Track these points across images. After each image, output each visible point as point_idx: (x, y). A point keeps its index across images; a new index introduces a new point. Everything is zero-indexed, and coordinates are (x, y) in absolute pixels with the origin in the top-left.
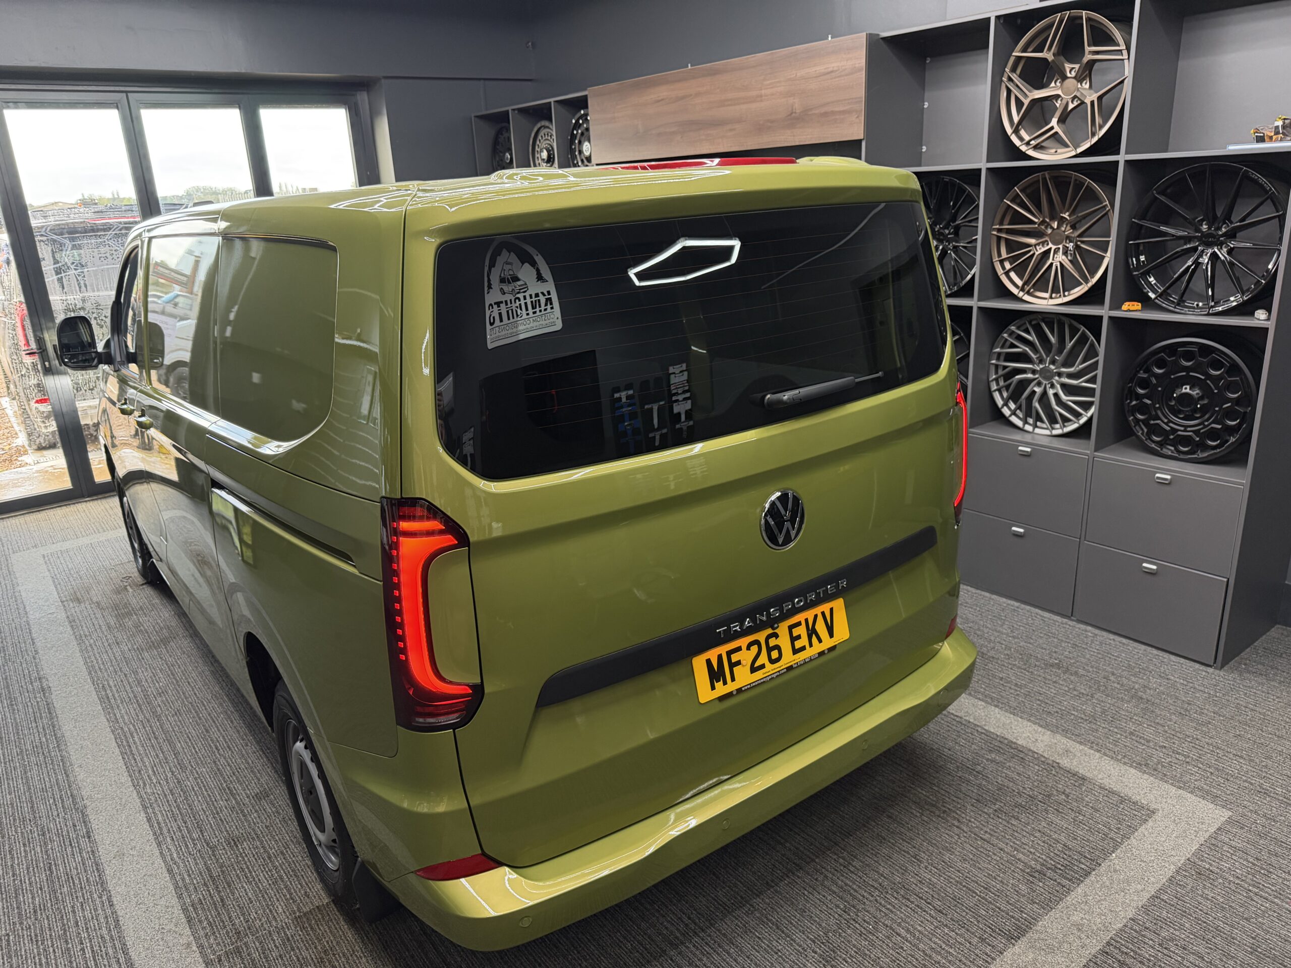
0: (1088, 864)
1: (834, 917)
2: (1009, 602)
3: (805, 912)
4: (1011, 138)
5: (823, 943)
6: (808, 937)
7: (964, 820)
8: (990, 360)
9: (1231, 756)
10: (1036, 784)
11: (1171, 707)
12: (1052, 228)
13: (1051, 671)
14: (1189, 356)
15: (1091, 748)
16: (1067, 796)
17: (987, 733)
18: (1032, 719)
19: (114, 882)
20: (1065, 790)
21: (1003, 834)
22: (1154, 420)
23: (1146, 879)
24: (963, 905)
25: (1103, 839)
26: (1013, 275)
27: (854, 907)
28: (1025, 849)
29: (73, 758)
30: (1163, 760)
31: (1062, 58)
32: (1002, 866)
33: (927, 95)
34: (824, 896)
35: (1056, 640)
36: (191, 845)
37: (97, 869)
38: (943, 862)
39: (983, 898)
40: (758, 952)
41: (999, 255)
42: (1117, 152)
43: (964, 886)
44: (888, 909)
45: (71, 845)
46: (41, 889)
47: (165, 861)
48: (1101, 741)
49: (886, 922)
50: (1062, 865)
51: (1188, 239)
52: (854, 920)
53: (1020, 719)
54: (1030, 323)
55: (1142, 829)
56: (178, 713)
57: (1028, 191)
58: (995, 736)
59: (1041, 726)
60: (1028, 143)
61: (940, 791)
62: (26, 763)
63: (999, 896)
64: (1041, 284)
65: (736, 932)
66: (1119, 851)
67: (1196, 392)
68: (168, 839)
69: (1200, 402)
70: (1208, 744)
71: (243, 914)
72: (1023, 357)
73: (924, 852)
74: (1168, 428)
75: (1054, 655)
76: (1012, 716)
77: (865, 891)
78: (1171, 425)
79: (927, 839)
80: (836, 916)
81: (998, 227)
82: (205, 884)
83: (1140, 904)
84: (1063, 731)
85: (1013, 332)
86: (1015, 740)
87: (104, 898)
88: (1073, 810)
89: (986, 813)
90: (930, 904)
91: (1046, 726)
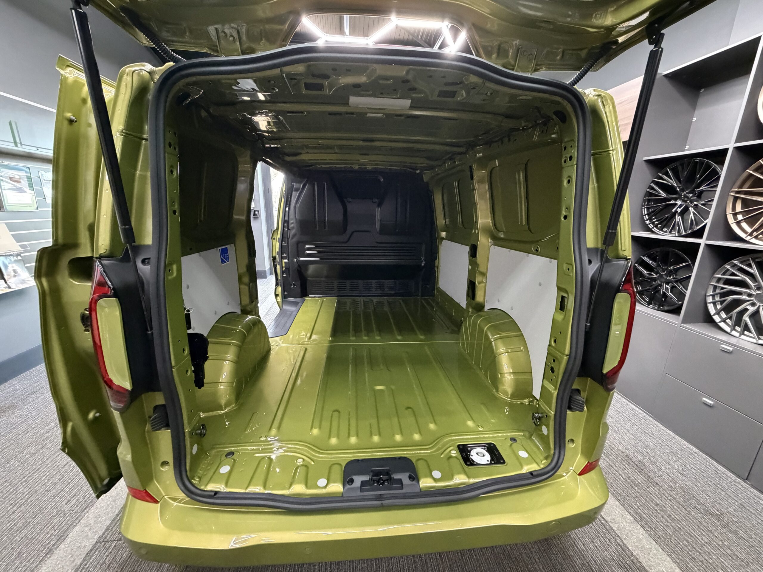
2: (689, 446)
8: (710, 280)
18: (674, 556)
26: (744, 225)
33: (696, 112)
41: (734, 209)
53: (661, 550)
54: (754, 260)
58: (630, 554)
72: (743, 284)
81: (737, 190)
85: (736, 265)
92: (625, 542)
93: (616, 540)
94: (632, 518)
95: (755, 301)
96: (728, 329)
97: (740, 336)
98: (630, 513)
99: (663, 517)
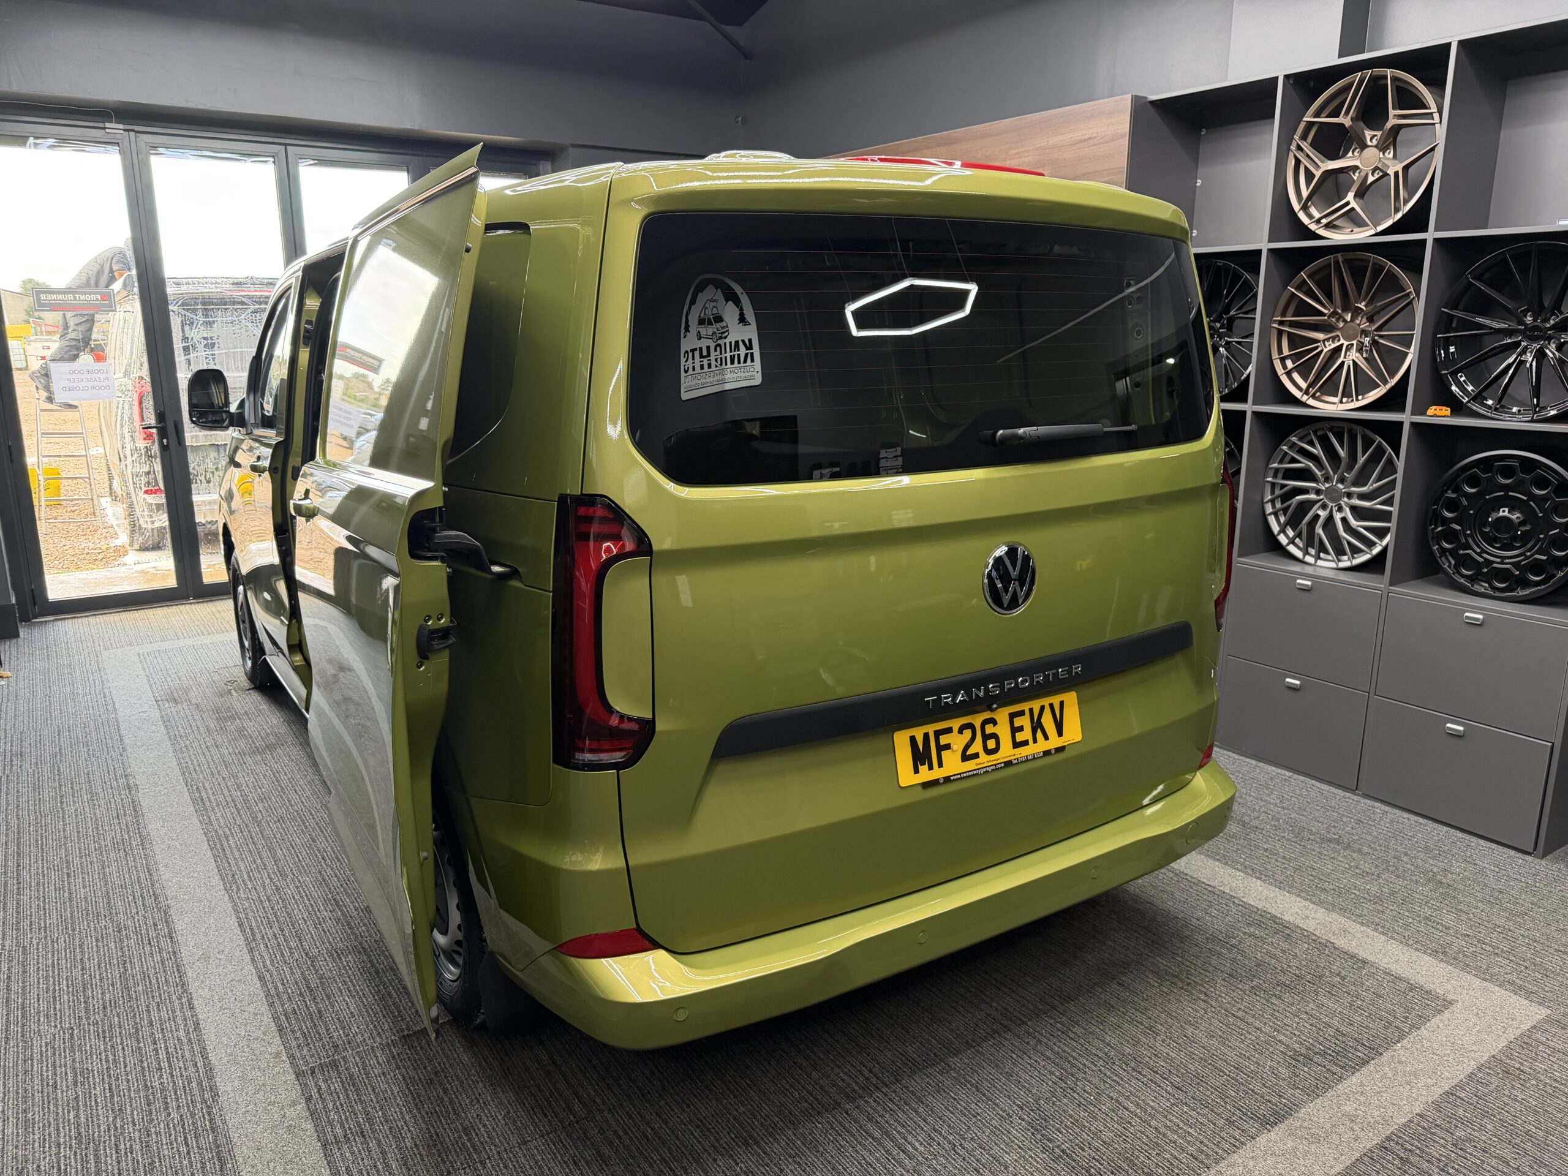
0: (1366, 1052)
1: (1047, 1084)
2: (1279, 771)
3: (1012, 1076)
4: (1299, 215)
5: (1032, 1110)
6: (1014, 1103)
7: (1213, 994)
8: (1265, 476)
9: (1552, 951)
10: (1304, 963)
11: (1478, 894)
12: (1345, 321)
13: (1328, 846)
14: (1508, 472)
15: (1376, 930)
16: (1343, 978)
17: (1246, 906)
18: (1302, 895)
19: (196, 984)
20: (1340, 972)
21: (1261, 1012)
22: (1463, 550)
23: (1439, 1073)
24: (1207, 1084)
25: (1386, 1028)
26: (1295, 376)
27: (1072, 1075)
28: (1287, 1030)
29: (158, 857)
30: (1466, 949)
31: (1362, 124)
32: (1258, 1046)
33: (1201, 171)
34: (1036, 1062)
35: (1335, 814)
36: (287, 954)
37: (178, 970)
38: (1185, 1036)
39: (1233, 1078)
40: (953, 1114)
41: (1280, 351)
42: (1425, 229)
43: (1210, 1064)
44: (1115, 1081)
45: (150, 944)
46: (113, 985)
47: (256, 968)
48: (1388, 924)
49: (1111, 1095)
50: (1333, 1051)
51: (1510, 333)
52: (1072, 1089)
53: (1287, 894)
54: (1315, 433)
55: (1436, 1020)
56: (280, 820)
57: (1317, 277)
58: (1255, 910)
59: (1314, 903)
60: (1318, 221)
61: (1185, 962)
62: (105, 858)
63: (1252, 1078)
64: (1329, 388)
65: (926, 1091)
66: (1405, 1041)
67: (1515, 516)
68: (262, 946)
69: (1521, 528)
70: (1523, 936)
71: (343, 1028)
72: (1306, 475)
73: (1161, 1025)
74: (1481, 560)
75: (1333, 829)
76: (1277, 889)
77: (1087, 1060)
78: (1485, 555)
79: (1166, 1011)
80: (1050, 1083)
81: (1279, 318)
82: (301, 994)
83: (1430, 1100)
84: (1341, 909)
85: (1294, 444)
86: (1279, 915)
87: (184, 1000)
88: (1349, 994)
89: (1241, 989)
90: (1167, 1080)
91: (1320, 903)
92: (1245, 900)
93: (1234, 902)
94: (1242, 874)
95: (1325, 500)
96: (1299, 554)
97: (1316, 562)
98: (1238, 869)
99: (1277, 860)
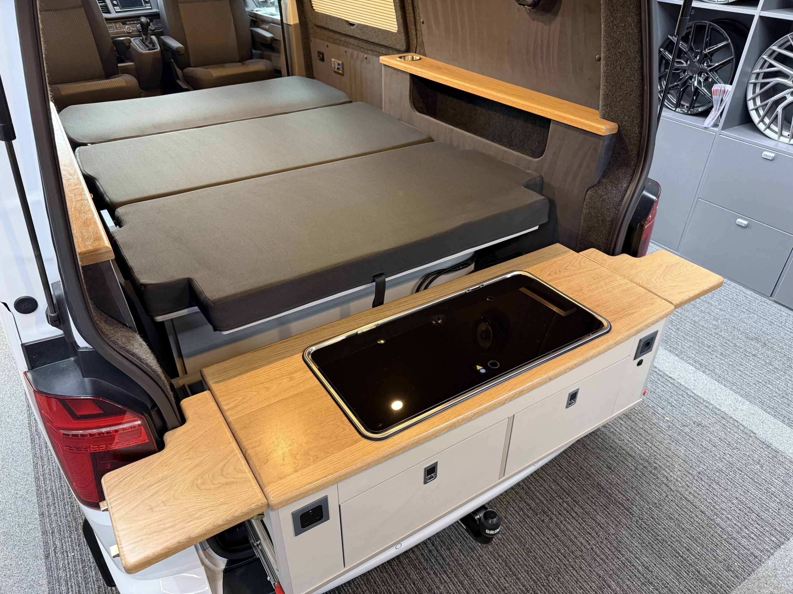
0: (778, 537)
10: (735, 451)
18: (734, 388)
34: (548, 539)
52: (572, 566)
73: (636, 506)
75: (754, 329)
77: (584, 538)
96: (765, 130)
97: (779, 138)
